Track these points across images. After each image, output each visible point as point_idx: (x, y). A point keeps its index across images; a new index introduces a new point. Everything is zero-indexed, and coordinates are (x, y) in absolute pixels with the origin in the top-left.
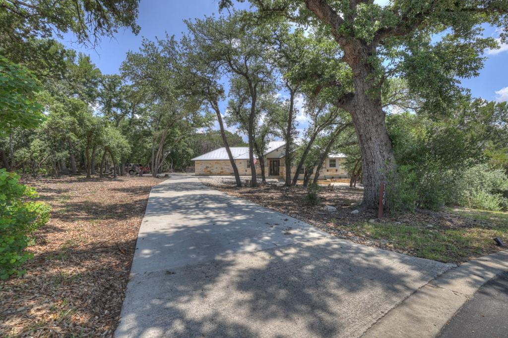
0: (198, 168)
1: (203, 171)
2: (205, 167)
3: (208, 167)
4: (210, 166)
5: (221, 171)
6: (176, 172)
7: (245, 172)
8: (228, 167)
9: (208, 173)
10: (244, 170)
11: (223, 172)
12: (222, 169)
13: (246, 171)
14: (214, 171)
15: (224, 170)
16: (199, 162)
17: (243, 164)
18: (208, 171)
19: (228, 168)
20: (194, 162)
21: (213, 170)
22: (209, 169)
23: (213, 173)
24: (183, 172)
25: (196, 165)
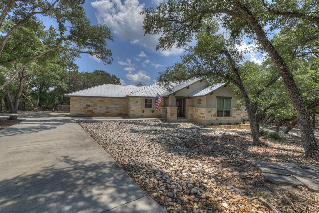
0: (75, 107)
1: (82, 110)
2: (85, 105)
3: (89, 106)
4: (91, 104)
5: (107, 111)
6: (43, 110)
7: (141, 114)
8: (115, 106)
9: (90, 113)
10: (141, 111)
11: (108, 112)
12: (108, 108)
13: (143, 112)
14: (98, 110)
15: (109, 110)
16: (75, 98)
17: (139, 102)
18: (88, 111)
19: (116, 108)
20: (69, 98)
21: (95, 109)
22: (90, 108)
23: (96, 113)
24: (53, 111)
25: (72, 103)
